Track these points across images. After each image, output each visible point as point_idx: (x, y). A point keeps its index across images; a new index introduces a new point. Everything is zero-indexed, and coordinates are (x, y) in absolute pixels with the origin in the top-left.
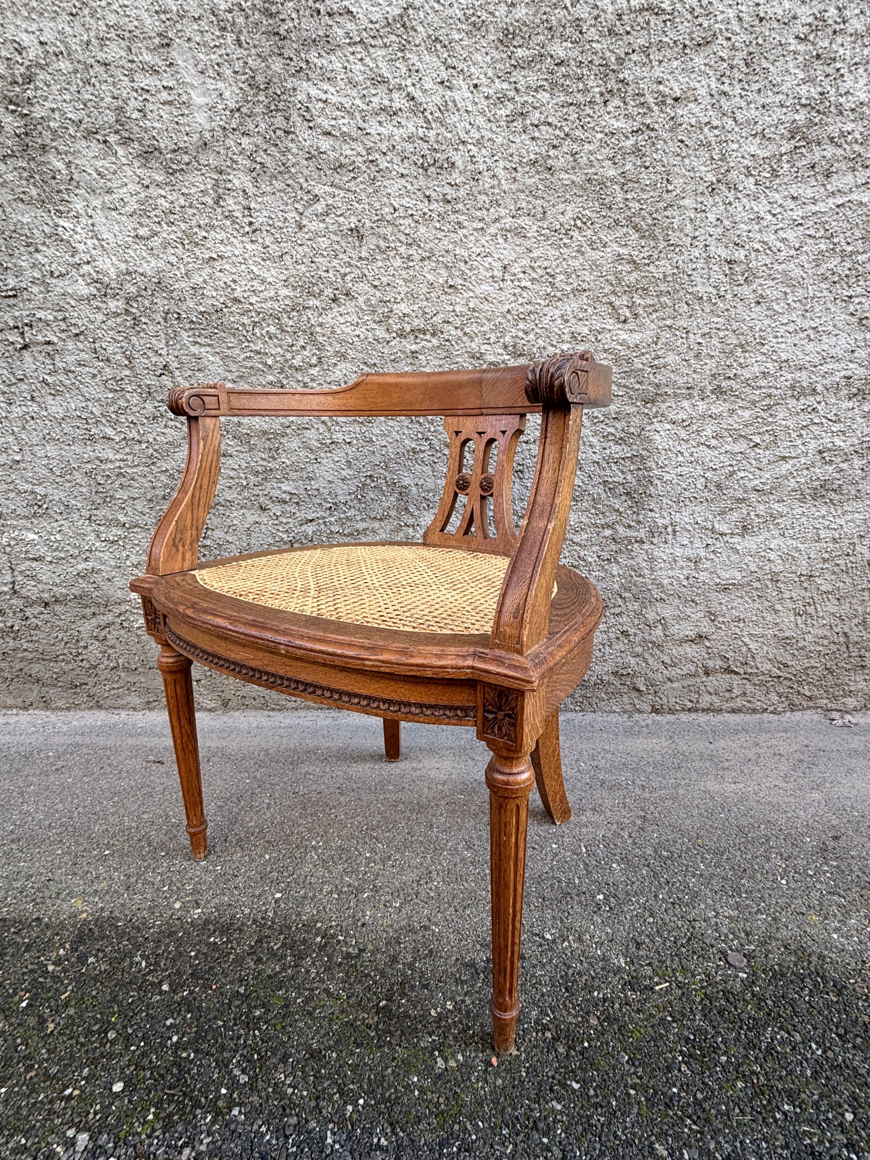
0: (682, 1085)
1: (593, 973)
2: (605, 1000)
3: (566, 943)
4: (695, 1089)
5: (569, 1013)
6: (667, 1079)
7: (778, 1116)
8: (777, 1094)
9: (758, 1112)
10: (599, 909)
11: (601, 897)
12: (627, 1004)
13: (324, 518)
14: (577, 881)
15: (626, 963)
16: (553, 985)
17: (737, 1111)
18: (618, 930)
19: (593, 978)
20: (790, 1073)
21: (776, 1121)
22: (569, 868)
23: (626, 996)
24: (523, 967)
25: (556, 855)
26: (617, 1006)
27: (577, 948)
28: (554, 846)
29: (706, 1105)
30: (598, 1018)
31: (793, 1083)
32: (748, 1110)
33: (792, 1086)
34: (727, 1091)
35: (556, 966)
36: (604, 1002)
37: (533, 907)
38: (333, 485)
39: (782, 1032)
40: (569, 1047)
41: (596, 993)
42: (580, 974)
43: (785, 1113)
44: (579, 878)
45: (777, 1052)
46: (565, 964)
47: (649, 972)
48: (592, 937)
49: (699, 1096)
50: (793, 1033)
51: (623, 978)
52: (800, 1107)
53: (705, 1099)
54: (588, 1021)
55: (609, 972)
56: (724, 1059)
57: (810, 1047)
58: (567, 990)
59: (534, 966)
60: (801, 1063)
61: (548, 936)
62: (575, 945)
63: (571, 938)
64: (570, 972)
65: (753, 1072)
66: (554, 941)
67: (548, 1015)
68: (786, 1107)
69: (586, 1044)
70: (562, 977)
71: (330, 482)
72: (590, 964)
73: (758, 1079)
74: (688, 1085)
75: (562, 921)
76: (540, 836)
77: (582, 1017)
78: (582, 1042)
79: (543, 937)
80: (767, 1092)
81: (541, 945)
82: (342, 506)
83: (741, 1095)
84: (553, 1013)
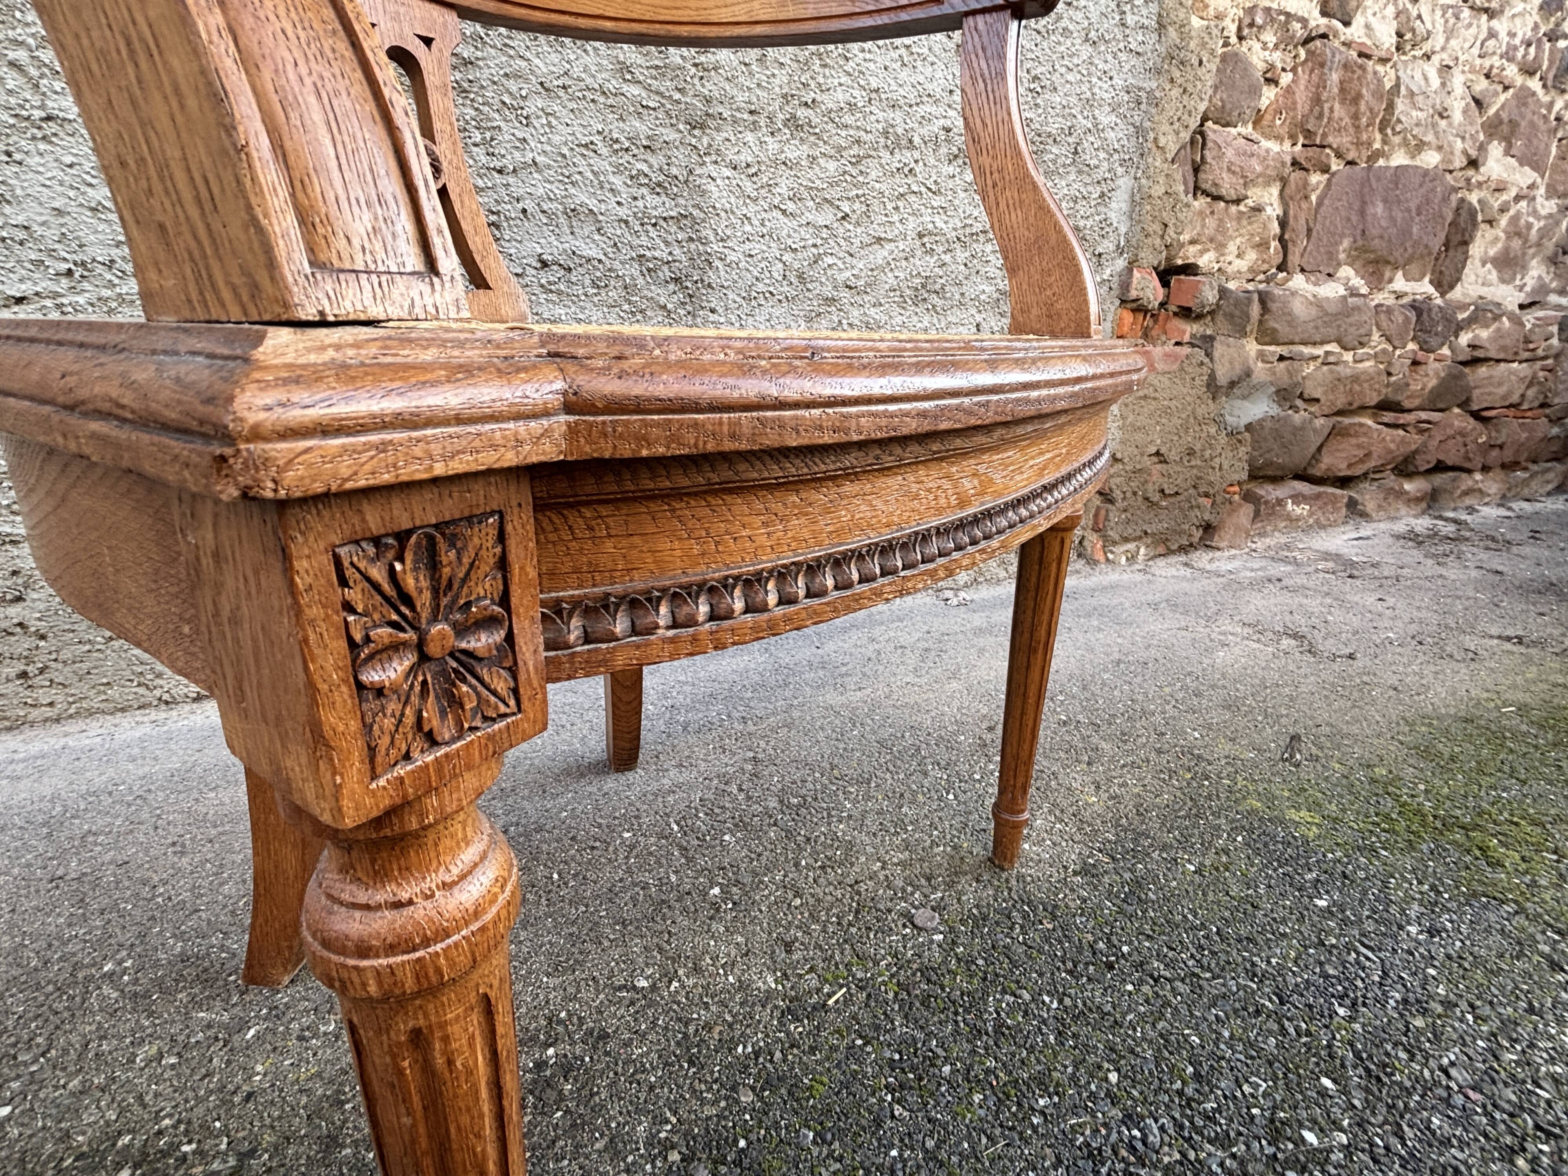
0: (902, 1140)
1: (729, 1018)
2: (757, 1054)
3: (675, 984)
4: (920, 1137)
5: (703, 1102)
6: (879, 1140)
7: (1035, 1121)
8: (1024, 1088)
9: (1010, 1129)
10: (718, 910)
11: (716, 891)
12: (792, 1046)
13: (56, 295)
14: (673, 878)
15: (776, 981)
16: (666, 1064)
17: (984, 1140)
18: (754, 933)
19: (730, 1026)
20: (1031, 1050)
21: (1035, 1129)
22: (658, 862)
23: (788, 1033)
24: (607, 1054)
25: (632, 847)
26: (778, 1055)
27: (695, 986)
28: (626, 835)
29: (943, 1155)
30: (753, 1089)
31: (1039, 1062)
32: (998, 1131)
33: (1038, 1068)
34: (964, 1117)
35: (666, 1028)
36: (757, 1059)
37: (606, 943)
38: (67, 219)
39: (1007, 997)
40: (715, 1162)
41: (740, 1049)
42: (708, 1027)
43: (1043, 1113)
44: (676, 872)
45: (1008, 1028)
46: (680, 1020)
47: (815, 983)
48: (715, 958)
49: (930, 1144)
50: (1018, 992)
51: (776, 1007)
52: (1057, 1094)
53: (938, 1147)
54: (737, 1102)
55: (754, 1004)
56: (947, 1069)
57: (1043, 1002)
58: (691, 1063)
59: (627, 1044)
60: (1040, 1029)
61: (643, 983)
62: (691, 982)
63: (681, 972)
64: (691, 1029)
65: (988, 1071)
66: (654, 988)
67: (667, 1121)
68: (1042, 1102)
69: (742, 1143)
70: (678, 1044)
71: (59, 212)
72: (723, 1004)
73: (997, 1077)
74: (909, 1134)
75: (661, 950)
76: (600, 826)
77: (726, 1098)
78: (736, 1141)
79: (634, 987)
80: (1013, 1092)
81: (632, 1003)
82: (100, 269)
83: (982, 1112)
84: (675, 1113)
